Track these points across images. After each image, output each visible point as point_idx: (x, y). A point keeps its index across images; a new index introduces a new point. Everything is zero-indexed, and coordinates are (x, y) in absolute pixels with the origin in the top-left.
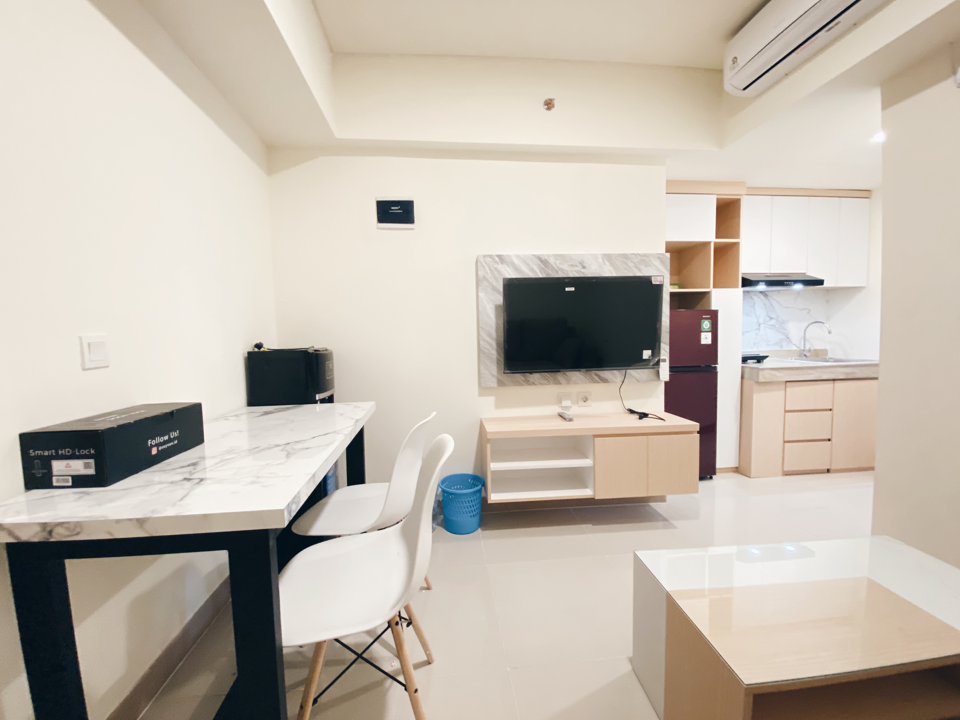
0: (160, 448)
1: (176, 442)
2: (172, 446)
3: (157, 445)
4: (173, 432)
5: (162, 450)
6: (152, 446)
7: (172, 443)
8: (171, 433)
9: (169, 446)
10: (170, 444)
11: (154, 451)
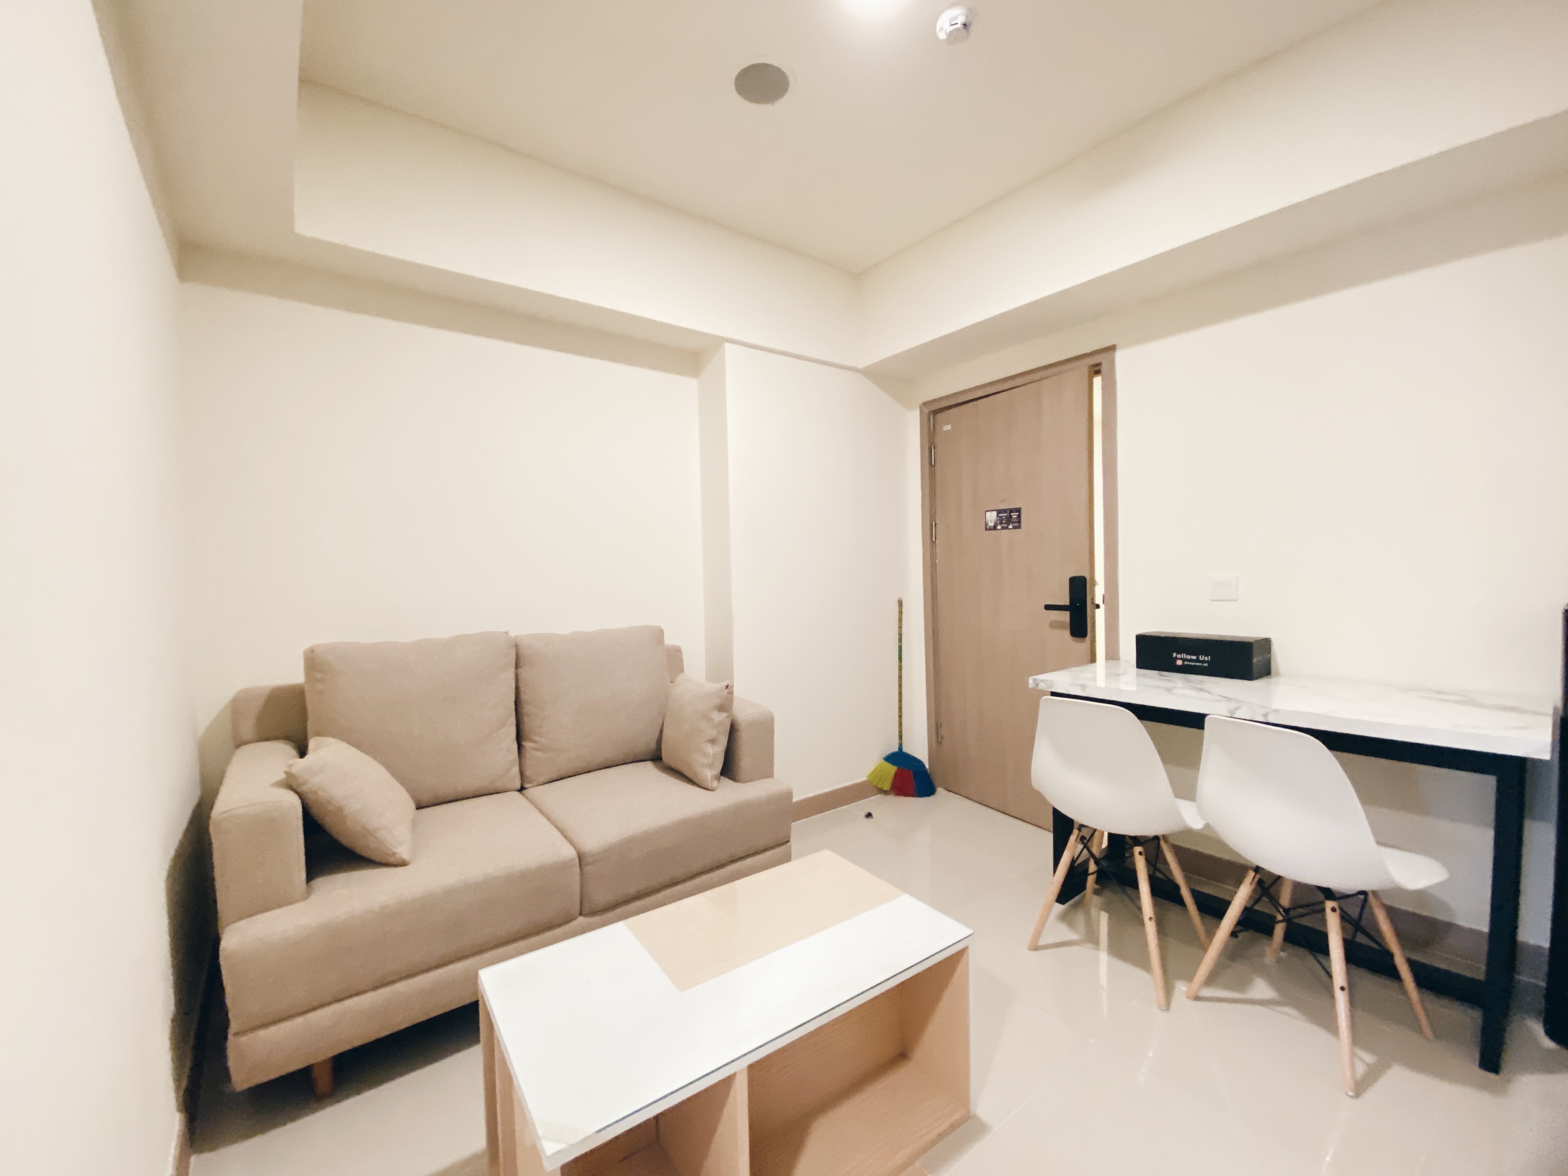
0: (1186, 663)
1: (1206, 665)
2: (1199, 666)
3: (1184, 660)
4: (1203, 656)
5: (1187, 664)
6: (1176, 658)
7: (1201, 664)
8: (1200, 656)
9: (1197, 665)
10: (1198, 664)
11: (1179, 663)
